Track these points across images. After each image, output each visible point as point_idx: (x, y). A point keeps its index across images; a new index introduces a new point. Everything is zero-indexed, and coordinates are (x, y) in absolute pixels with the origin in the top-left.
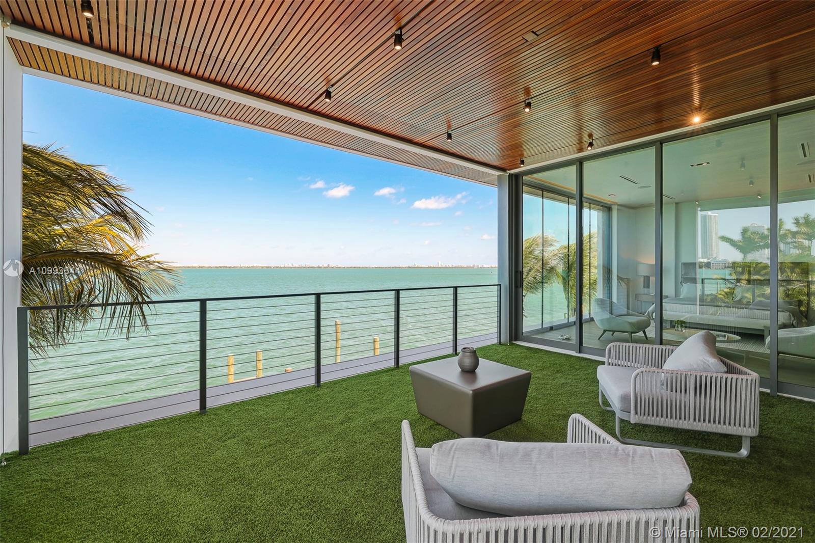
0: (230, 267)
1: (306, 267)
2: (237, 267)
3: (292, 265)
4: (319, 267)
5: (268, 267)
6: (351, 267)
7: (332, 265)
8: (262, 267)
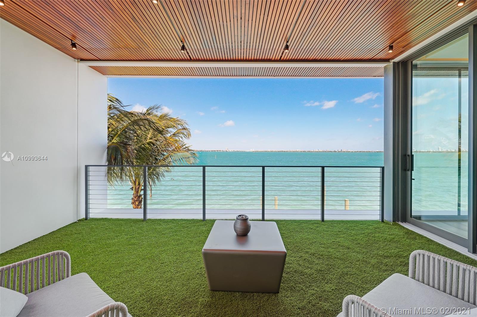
0: (285, 151)
1: (326, 151)
2: (288, 151)
3: (319, 150)
4: (335, 151)
5: (304, 151)
6: (358, 151)
7: (344, 150)
8: (301, 151)
